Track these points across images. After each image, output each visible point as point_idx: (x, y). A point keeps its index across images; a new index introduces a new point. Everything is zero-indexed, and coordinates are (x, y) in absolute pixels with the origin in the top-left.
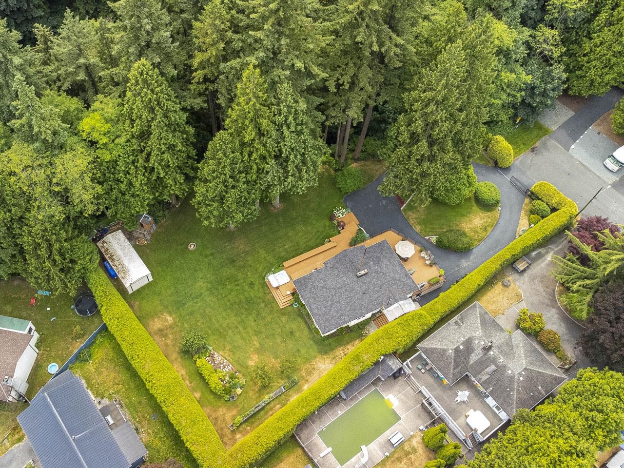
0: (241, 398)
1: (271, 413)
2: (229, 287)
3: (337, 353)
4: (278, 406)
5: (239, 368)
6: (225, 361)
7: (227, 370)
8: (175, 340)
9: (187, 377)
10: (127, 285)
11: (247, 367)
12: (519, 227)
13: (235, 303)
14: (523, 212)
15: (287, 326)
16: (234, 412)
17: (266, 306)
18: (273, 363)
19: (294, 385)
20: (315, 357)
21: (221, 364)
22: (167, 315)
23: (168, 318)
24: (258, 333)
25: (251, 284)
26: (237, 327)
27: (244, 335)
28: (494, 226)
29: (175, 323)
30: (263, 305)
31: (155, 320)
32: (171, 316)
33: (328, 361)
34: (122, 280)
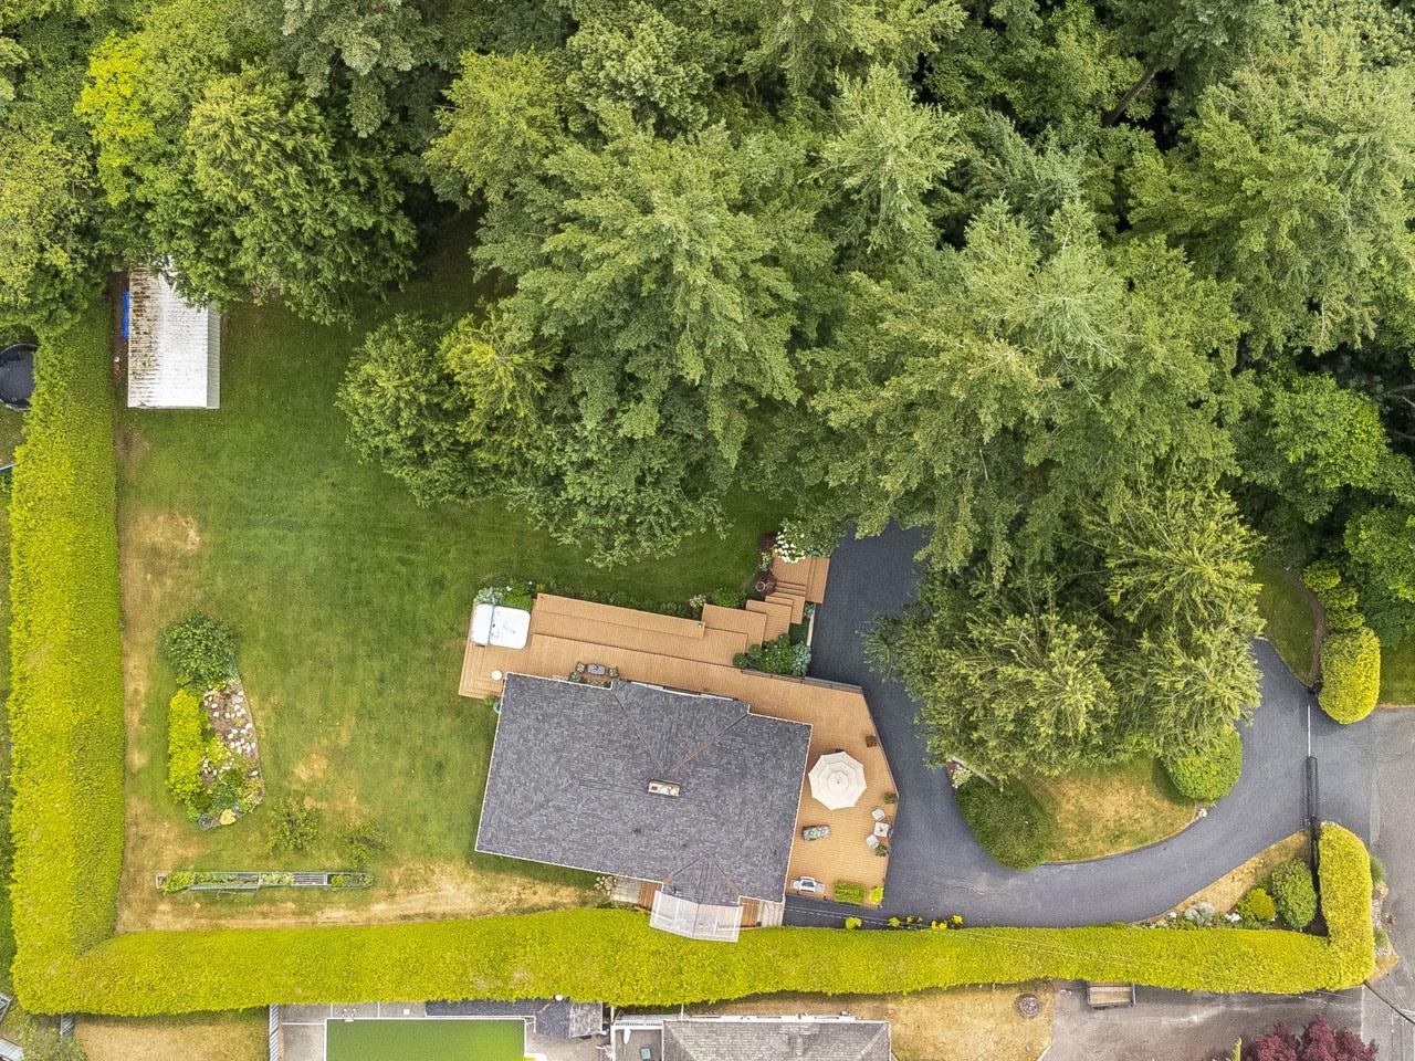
4: (291, 906)
5: (267, 764)
6: (249, 726)
7: (239, 751)
9: (143, 706)
15: (442, 744)
16: (191, 852)
17: (431, 661)
20: (449, 859)
21: (234, 726)
22: (195, 524)
23: (192, 534)
24: (365, 714)
25: (438, 584)
26: (330, 667)
27: (332, 695)
28: (1145, 847)
29: (199, 556)
30: (426, 653)
31: (160, 518)
32: (200, 531)
33: (469, 886)
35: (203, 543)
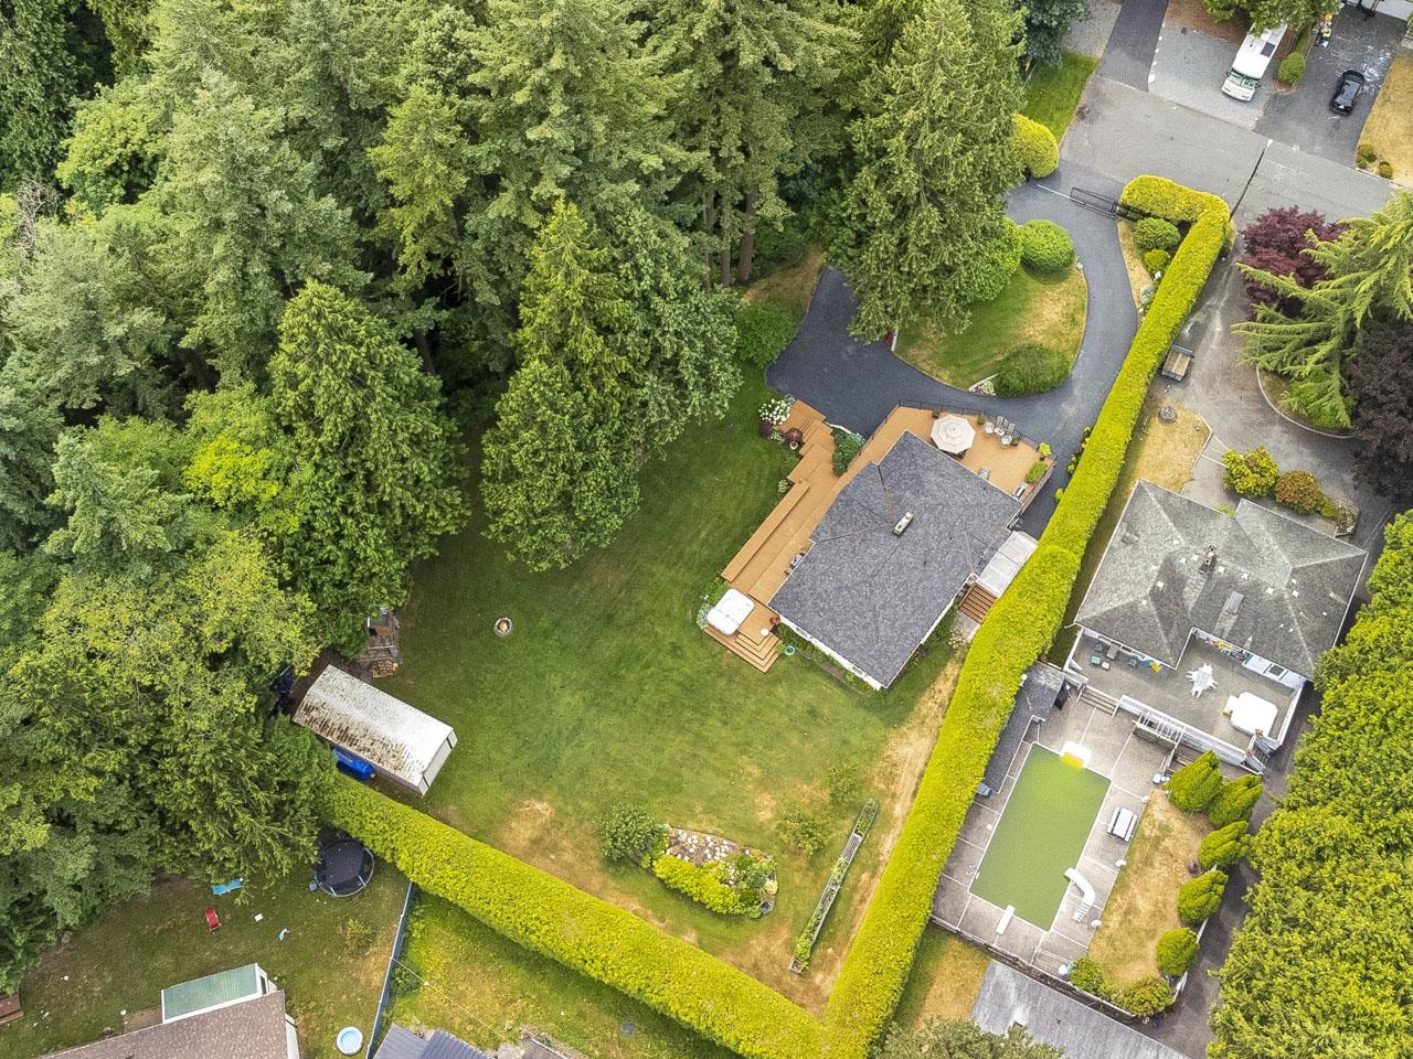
0: (784, 898)
1: (857, 897)
2: (632, 677)
3: (925, 711)
4: (865, 876)
5: (746, 839)
6: (708, 838)
7: (724, 855)
8: (579, 846)
9: (650, 912)
10: (415, 779)
11: (760, 828)
12: (1134, 287)
13: (663, 705)
14: (1126, 255)
15: (796, 702)
16: (785, 934)
17: (730, 681)
18: (810, 793)
19: (873, 819)
20: (885, 740)
21: (703, 849)
22: (533, 801)
23: (538, 806)
24: (744, 747)
25: (675, 650)
26: (695, 756)
27: (718, 764)
28: (1089, 308)
29: (559, 810)
30: (722, 683)
31: (514, 825)
32: (541, 799)
33: (913, 736)
34: (397, 773)
35: (551, 803)
